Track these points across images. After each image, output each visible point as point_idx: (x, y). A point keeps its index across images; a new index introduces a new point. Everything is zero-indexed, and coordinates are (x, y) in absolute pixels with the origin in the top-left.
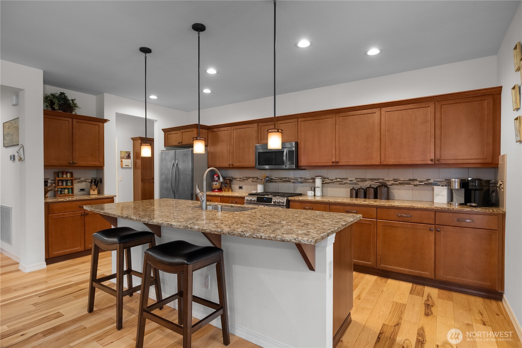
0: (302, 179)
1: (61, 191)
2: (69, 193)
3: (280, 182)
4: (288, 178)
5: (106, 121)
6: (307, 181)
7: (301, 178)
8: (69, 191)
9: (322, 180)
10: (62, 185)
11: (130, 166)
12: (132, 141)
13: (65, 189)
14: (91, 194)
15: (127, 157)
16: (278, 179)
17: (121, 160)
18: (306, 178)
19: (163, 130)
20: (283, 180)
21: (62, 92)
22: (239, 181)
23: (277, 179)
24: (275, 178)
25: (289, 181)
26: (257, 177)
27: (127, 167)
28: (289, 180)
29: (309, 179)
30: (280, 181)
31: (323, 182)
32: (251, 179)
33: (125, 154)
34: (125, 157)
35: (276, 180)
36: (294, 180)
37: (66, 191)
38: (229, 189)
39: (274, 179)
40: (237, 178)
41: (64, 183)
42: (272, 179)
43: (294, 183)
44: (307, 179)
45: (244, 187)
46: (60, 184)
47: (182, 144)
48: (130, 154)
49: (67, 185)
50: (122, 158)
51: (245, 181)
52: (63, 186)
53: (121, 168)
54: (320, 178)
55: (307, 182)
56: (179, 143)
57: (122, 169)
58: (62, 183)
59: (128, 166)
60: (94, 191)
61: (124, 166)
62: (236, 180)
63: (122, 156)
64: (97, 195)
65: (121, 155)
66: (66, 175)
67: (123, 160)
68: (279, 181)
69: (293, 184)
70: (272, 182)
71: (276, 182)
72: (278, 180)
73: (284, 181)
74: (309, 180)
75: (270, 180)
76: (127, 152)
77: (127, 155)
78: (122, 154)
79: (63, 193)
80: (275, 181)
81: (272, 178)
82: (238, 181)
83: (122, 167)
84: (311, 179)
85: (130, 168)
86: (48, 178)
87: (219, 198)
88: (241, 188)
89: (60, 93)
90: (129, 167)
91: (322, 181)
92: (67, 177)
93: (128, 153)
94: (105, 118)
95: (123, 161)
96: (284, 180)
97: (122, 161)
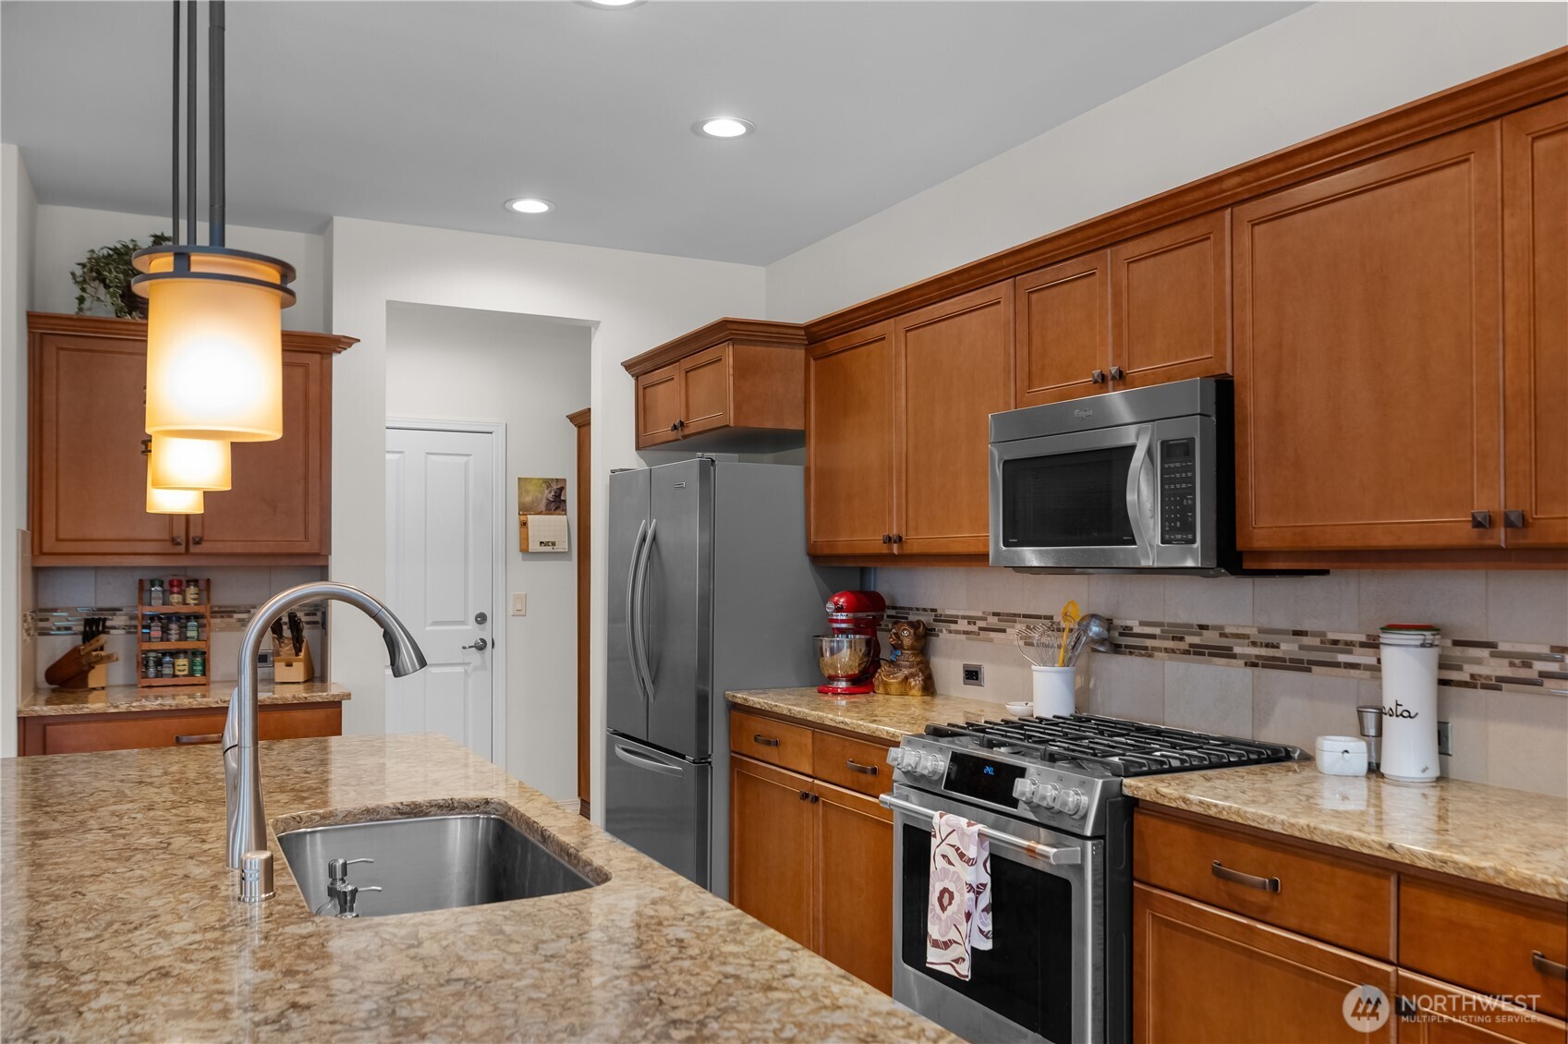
0: (1306, 641)
1: (159, 663)
2: (191, 674)
3: (1173, 651)
4: (1216, 628)
5: (344, 343)
6: (1342, 658)
7: (1296, 633)
8: (192, 665)
9: (1441, 657)
10: (165, 638)
11: (562, 546)
12: (576, 429)
13: (174, 654)
14: (277, 680)
15: (549, 502)
16: (1157, 631)
17: (523, 518)
18: (1331, 636)
19: (629, 366)
20: (1190, 639)
21: (159, 234)
22: (965, 633)
23: (1153, 637)
24: (1142, 624)
25: (1226, 653)
26: (1051, 618)
27: (549, 549)
28: (1224, 642)
29: (1351, 644)
30: (1170, 644)
31: (1454, 675)
32: (1020, 626)
33: (542, 493)
34: (542, 507)
35: (1149, 643)
36: (1254, 644)
37: (182, 662)
38: (906, 678)
39: (1137, 630)
40: (957, 617)
41: (174, 627)
42: (1126, 632)
43: (1252, 664)
44: (1335, 642)
45: (988, 672)
46: (156, 632)
47: (687, 431)
48: (562, 489)
49: (183, 637)
50: (525, 509)
51: (992, 635)
52: (168, 640)
53: (520, 555)
54: (1414, 638)
55: (1337, 665)
56: (675, 428)
57: (523, 560)
58: (165, 630)
59: (554, 544)
60: (289, 665)
61: (534, 546)
62: (953, 627)
63: (528, 499)
64: (301, 687)
65: (520, 496)
66: (182, 592)
67: (531, 519)
68: (1166, 650)
69: (1249, 670)
70: (1131, 650)
71: (1147, 652)
72: (1162, 638)
73: (1197, 651)
74: (1350, 652)
75: (1116, 641)
76: (548, 482)
77: (550, 496)
78: (527, 492)
79: (167, 671)
80: (1146, 648)
81: (1129, 623)
82: (957, 632)
83: (524, 550)
84: (1363, 645)
85: (563, 555)
86: (116, 605)
87: (809, 733)
88: (972, 675)
89: (152, 239)
90: (559, 548)
91: (1442, 666)
92: (184, 603)
93: (555, 487)
94: (336, 332)
95: (530, 524)
96: (1196, 640)
97: (524, 524)
